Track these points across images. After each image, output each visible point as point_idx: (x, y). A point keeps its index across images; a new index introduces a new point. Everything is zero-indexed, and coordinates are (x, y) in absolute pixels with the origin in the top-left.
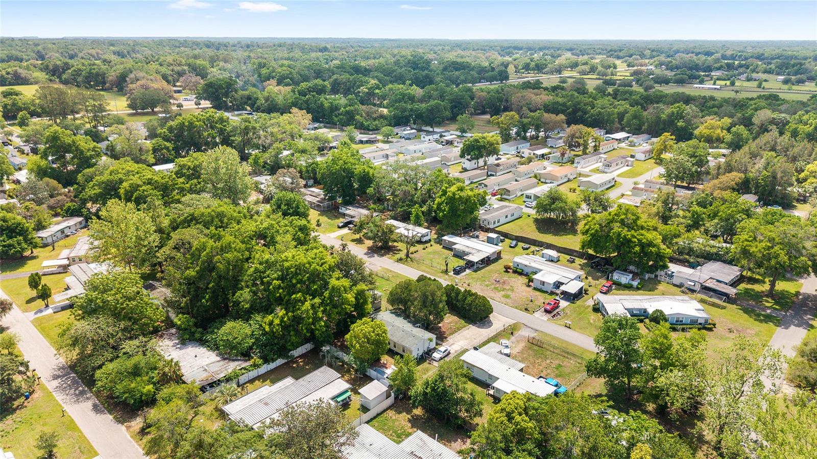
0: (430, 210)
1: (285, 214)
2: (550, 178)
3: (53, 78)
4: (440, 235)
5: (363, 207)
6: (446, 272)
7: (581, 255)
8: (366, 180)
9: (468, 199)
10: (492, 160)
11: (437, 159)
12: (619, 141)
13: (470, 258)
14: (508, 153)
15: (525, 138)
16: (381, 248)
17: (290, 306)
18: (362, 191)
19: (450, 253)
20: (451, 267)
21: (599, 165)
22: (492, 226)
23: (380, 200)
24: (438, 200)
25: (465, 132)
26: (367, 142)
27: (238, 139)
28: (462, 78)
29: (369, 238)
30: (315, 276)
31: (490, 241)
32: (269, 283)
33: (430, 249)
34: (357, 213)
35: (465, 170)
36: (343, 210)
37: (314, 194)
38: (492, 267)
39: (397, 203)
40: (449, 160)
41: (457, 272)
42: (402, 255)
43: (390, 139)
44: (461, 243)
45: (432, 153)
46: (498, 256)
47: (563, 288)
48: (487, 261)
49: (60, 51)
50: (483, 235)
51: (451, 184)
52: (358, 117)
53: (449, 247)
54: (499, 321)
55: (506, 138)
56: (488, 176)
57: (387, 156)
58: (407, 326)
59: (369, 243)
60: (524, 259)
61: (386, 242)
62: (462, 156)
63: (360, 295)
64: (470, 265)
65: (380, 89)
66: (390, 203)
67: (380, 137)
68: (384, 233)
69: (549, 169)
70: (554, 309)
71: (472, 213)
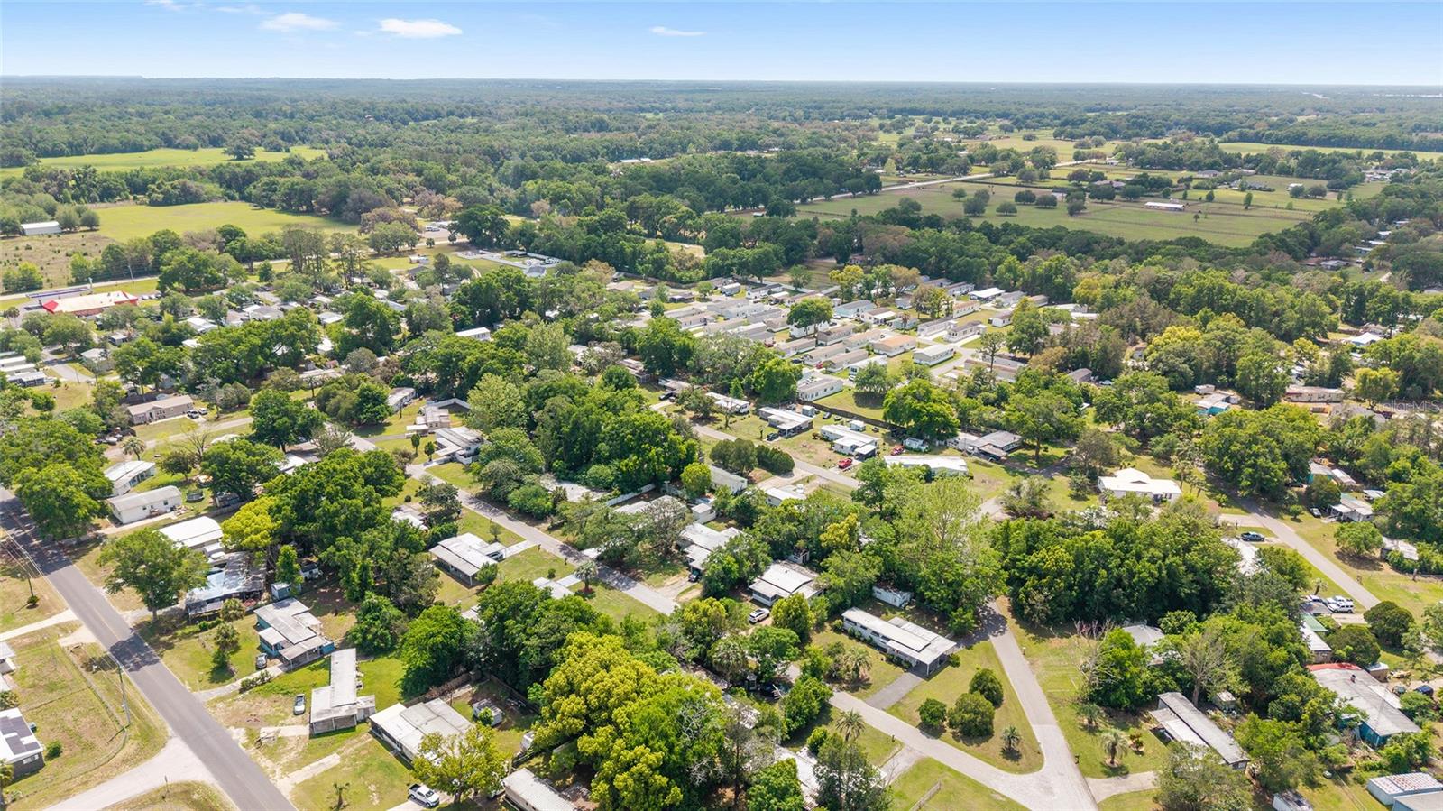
0: (749, 383)
1: (618, 387)
2: (884, 351)
3: (231, 192)
4: (758, 406)
5: (683, 380)
6: (761, 438)
7: (886, 426)
8: (686, 352)
9: (784, 374)
10: (823, 327)
11: (762, 324)
12: (987, 300)
13: (783, 427)
14: (843, 317)
15: (869, 297)
16: (702, 418)
17: (640, 453)
18: (682, 364)
19: (767, 424)
20: (765, 435)
21: (945, 334)
22: (809, 400)
23: (700, 372)
24: (756, 374)
25: (800, 286)
26: (680, 300)
27: (538, 301)
28: (811, 189)
29: (692, 409)
30: (657, 432)
31: (805, 413)
32: (624, 437)
33: (747, 420)
34: (679, 386)
35: (793, 338)
36: (662, 382)
37: (633, 366)
38: (803, 435)
39: (717, 376)
40: (776, 326)
41: (770, 438)
42: (722, 424)
43: (708, 296)
44: (776, 414)
45: (757, 317)
46: (810, 426)
47: (858, 450)
48: (798, 430)
49: (197, 131)
50: (799, 408)
51: (769, 357)
52: (667, 267)
53: (765, 418)
54: (798, 473)
55: (848, 297)
56: (817, 345)
57: (705, 321)
58: (726, 473)
59: (692, 414)
60: (830, 428)
61: (706, 413)
62: (790, 322)
63: (690, 447)
64: (782, 432)
65: (694, 218)
66: (711, 376)
67: (695, 293)
68: (705, 404)
69: (888, 337)
70: (846, 466)
71: (788, 386)
